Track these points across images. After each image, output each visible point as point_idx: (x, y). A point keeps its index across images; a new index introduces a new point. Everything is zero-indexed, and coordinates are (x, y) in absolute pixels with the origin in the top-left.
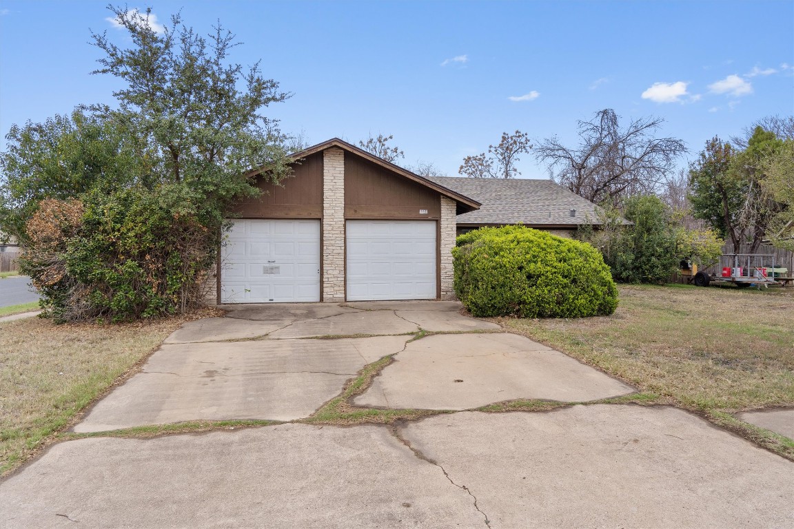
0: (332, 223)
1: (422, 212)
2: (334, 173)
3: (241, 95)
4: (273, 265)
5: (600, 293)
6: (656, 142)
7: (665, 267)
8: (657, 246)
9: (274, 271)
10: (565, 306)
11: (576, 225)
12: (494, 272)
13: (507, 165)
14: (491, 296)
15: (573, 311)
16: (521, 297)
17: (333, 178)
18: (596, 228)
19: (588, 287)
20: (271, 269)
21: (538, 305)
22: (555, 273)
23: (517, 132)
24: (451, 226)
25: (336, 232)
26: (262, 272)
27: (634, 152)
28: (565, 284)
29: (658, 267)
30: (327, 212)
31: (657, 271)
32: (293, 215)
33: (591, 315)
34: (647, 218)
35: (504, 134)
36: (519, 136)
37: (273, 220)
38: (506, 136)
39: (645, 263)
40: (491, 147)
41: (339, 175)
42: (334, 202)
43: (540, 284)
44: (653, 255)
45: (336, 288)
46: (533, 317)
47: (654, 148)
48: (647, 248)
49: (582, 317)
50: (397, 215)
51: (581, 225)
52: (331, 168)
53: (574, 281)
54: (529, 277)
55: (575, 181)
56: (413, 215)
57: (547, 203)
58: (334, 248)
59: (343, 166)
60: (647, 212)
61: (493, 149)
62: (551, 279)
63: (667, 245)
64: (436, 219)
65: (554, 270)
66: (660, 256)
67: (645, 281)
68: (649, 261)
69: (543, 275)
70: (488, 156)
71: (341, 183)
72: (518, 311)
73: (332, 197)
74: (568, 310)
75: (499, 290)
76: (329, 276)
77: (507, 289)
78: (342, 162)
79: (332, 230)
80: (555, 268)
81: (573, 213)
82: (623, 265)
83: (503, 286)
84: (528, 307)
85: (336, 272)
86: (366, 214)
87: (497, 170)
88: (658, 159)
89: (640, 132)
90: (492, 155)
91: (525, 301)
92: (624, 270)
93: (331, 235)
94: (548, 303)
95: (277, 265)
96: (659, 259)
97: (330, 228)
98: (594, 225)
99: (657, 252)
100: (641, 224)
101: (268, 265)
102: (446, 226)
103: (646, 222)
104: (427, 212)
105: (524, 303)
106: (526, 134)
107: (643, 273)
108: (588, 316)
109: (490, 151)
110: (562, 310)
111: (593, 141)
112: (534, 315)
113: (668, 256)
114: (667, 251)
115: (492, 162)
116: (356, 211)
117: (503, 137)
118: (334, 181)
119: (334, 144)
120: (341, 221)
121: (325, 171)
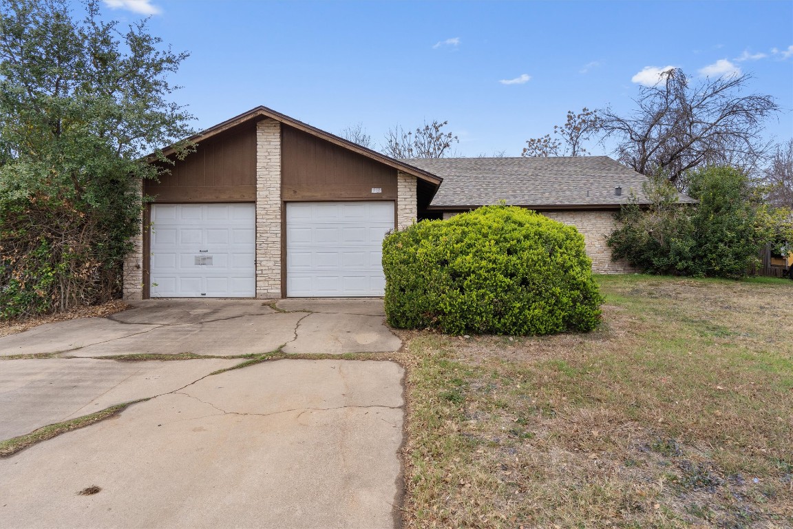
0: (266, 206)
1: (375, 191)
2: (268, 148)
3: (125, 58)
4: (206, 255)
5: (565, 300)
6: (735, 102)
7: (738, 256)
8: (729, 229)
9: (206, 262)
10: (508, 319)
12: (403, 267)
13: (574, 146)
14: (399, 302)
15: (522, 325)
16: (437, 304)
17: (267, 154)
18: (644, 208)
19: (547, 291)
20: (203, 260)
21: (463, 317)
22: (494, 269)
23: (584, 110)
24: (411, 207)
25: (271, 217)
26: (194, 263)
27: (707, 117)
28: (508, 286)
29: (727, 256)
30: (261, 194)
31: (726, 261)
32: (224, 197)
33: (553, 332)
34: (714, 195)
35: (569, 112)
36: (588, 114)
37: (206, 205)
38: (572, 115)
39: (711, 250)
40: (556, 127)
41: (274, 151)
42: (269, 182)
43: (469, 287)
44: (722, 241)
45: (270, 283)
46: (458, 334)
47: (733, 110)
48: (714, 232)
49: (539, 334)
50: (345, 195)
51: (625, 205)
52: (266, 143)
53: (524, 282)
54: (455, 275)
55: (638, 157)
56: (364, 195)
57: (591, 181)
58: (268, 235)
59: (279, 140)
60: (713, 187)
61: (559, 130)
62: (486, 279)
63: (741, 227)
64: (393, 199)
65: (491, 266)
66: (731, 242)
67: (711, 274)
68: (716, 248)
69: (473, 272)
70: (553, 137)
71: (276, 159)
72: (438, 323)
73: (267, 176)
74: (514, 324)
75: (408, 292)
76: (263, 268)
77: (420, 291)
78: (278, 135)
79: (267, 214)
80: (494, 262)
81: (619, 191)
82: (679, 253)
83: (414, 288)
84: (449, 319)
85: (271, 264)
86: (308, 195)
87: (565, 150)
88: (739, 121)
89: (720, 93)
90: (559, 136)
91: (442, 310)
92: (680, 260)
93: (264, 221)
94: (480, 314)
95: (211, 255)
96: (729, 246)
97: (264, 212)
98: (641, 205)
99: (727, 236)
100: (707, 201)
101: (200, 255)
102: (404, 207)
103: (714, 199)
104: (381, 192)
105: (441, 312)
106: (595, 111)
107: (709, 264)
108: (547, 334)
109: (556, 132)
110: (505, 324)
111: (656, 109)
112: (460, 331)
113: (743, 241)
114: (741, 235)
115: (559, 144)
116: (295, 192)
117: (568, 116)
118: (269, 157)
119: (259, 113)
120: (276, 204)
121: (258, 146)
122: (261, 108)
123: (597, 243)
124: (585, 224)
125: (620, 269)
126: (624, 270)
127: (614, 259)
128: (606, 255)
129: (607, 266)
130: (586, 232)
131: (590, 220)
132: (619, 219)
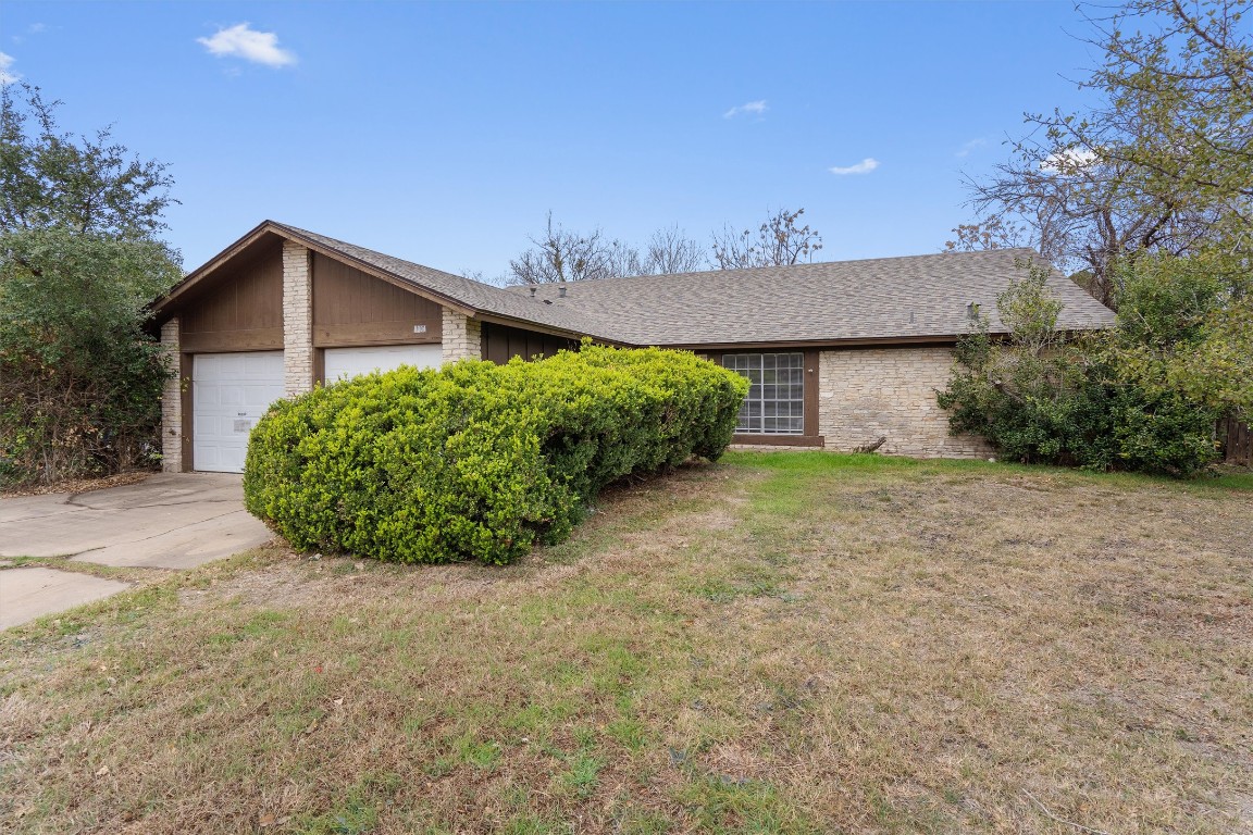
0: (293, 355)
1: (418, 330)
2: (295, 275)
4: (244, 418)
9: (245, 428)
11: (954, 336)
17: (293, 284)
20: (242, 426)
24: (458, 352)
25: (299, 369)
26: (235, 431)
30: (288, 339)
32: (255, 345)
37: (243, 355)
41: (301, 279)
42: (296, 323)
50: (382, 337)
51: (965, 336)
52: (292, 270)
56: (404, 336)
59: (306, 264)
64: (438, 340)
71: (303, 292)
73: (294, 315)
78: (305, 257)
79: (295, 366)
81: (974, 311)
86: (341, 338)
93: (292, 374)
95: (247, 419)
97: (291, 363)
101: (239, 420)
102: (450, 352)
104: (424, 329)
116: (328, 335)
118: (296, 289)
119: (267, 229)
120: (305, 351)
121: (285, 275)
122: (267, 223)
123: (924, 403)
124: (902, 370)
125: (967, 450)
126: (976, 451)
127: (956, 431)
128: (940, 424)
129: (942, 443)
130: (904, 383)
131: (911, 364)
132: (964, 361)
